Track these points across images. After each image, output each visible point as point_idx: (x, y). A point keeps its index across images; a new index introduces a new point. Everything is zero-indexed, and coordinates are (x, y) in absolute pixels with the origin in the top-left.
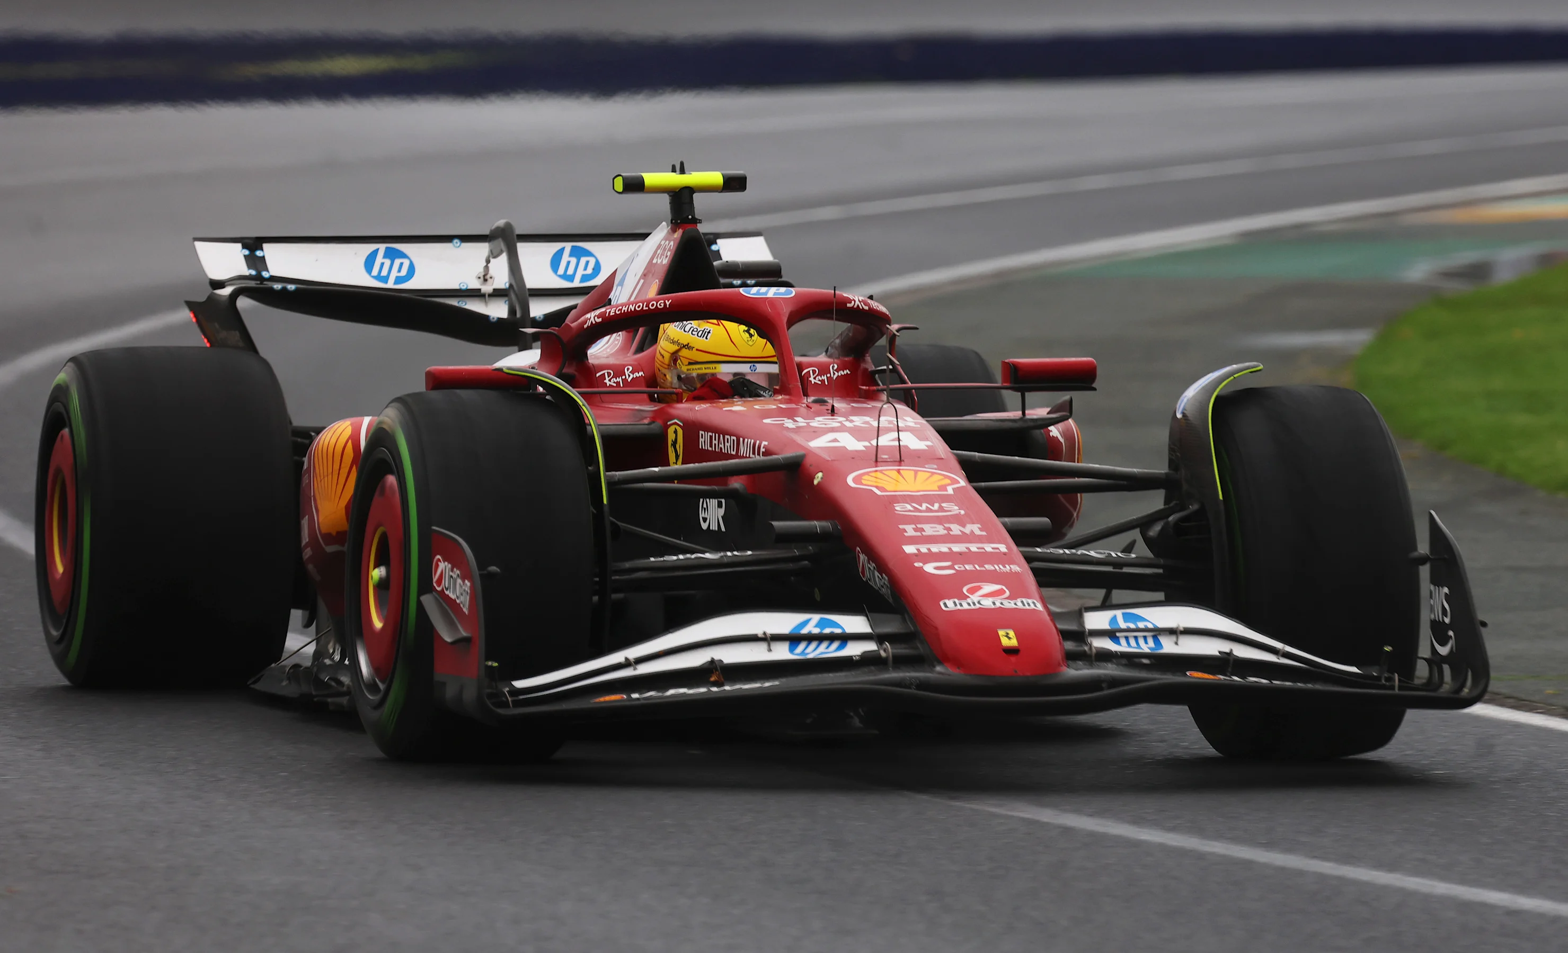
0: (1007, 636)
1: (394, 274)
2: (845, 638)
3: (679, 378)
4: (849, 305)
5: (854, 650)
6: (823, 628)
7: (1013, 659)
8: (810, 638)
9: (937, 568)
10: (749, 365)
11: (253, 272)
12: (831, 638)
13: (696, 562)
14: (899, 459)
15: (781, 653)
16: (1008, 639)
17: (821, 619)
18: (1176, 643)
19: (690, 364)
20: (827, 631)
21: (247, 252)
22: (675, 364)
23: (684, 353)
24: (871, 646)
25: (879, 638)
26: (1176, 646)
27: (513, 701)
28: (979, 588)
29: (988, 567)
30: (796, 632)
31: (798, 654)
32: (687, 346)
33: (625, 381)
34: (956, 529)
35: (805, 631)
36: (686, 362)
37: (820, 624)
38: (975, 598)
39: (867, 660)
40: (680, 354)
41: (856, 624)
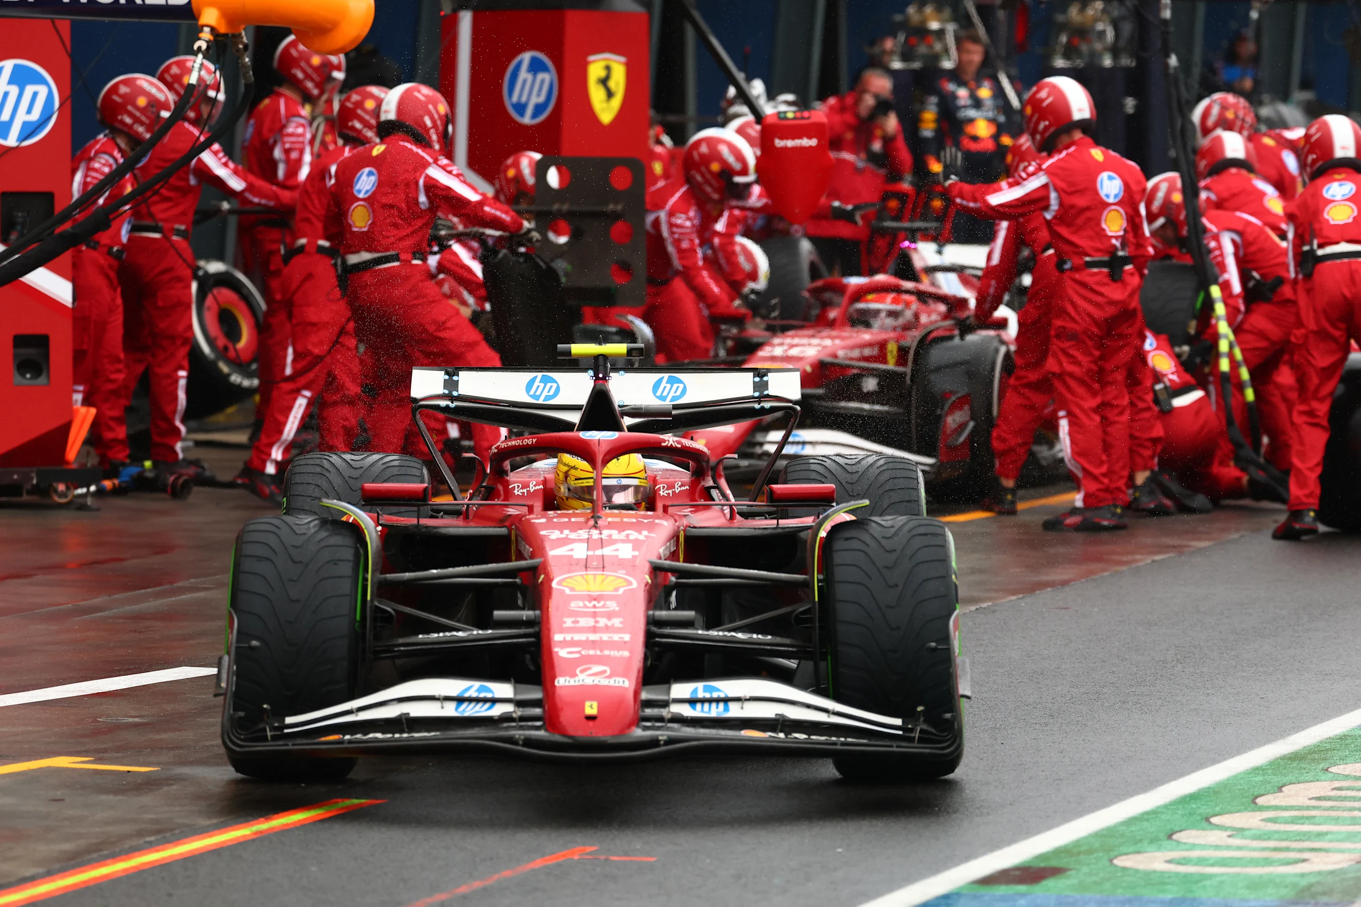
0: (591, 707)
1: (545, 393)
2: (494, 701)
3: (569, 489)
4: (663, 444)
5: (498, 710)
6: (480, 693)
7: (591, 723)
8: (470, 700)
9: (569, 653)
10: (616, 479)
11: (446, 392)
12: (485, 700)
13: (452, 638)
14: (602, 566)
15: (450, 710)
16: (591, 709)
17: (481, 686)
18: (742, 708)
19: (576, 479)
20: (482, 695)
21: (447, 377)
22: (566, 479)
23: (572, 472)
24: (509, 708)
25: (519, 704)
26: (741, 711)
27: (271, 736)
28: (589, 669)
29: (607, 652)
30: (461, 695)
31: (459, 712)
32: (574, 468)
33: (528, 491)
34: (603, 622)
35: (467, 695)
36: (573, 478)
37: (479, 690)
38: (581, 677)
39: (506, 718)
40: (569, 473)
41: (504, 690)
